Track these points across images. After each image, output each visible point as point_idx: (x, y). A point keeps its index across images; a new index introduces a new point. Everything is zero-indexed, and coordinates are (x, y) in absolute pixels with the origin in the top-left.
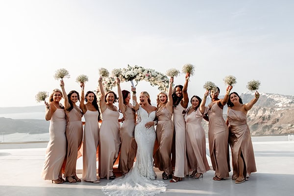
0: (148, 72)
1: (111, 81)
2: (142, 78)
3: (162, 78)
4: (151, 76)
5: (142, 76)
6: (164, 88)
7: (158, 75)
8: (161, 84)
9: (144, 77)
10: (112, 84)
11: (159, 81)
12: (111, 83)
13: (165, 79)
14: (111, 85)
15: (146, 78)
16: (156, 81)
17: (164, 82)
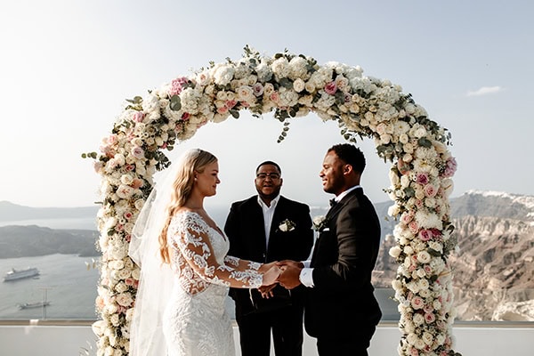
0: (335, 74)
1: (168, 113)
2: (307, 101)
3: (400, 104)
4: (346, 90)
5: (304, 93)
6: (408, 148)
7: (379, 92)
8: (392, 129)
9: (317, 97)
10: (172, 125)
11: (387, 116)
12: (164, 120)
13: (410, 108)
14: (165, 128)
15: (327, 101)
16: (369, 116)
17: (407, 119)
